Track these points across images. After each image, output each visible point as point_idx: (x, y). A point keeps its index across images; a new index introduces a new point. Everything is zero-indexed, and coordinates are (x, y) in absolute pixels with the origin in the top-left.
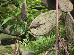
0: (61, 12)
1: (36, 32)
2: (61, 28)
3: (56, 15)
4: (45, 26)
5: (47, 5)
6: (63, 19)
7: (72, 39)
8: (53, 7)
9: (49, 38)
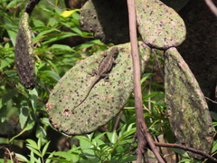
0: (148, 49)
1: (70, 122)
2: (149, 102)
4: (97, 101)
5: (100, 28)
6: (154, 71)
7: (192, 138)
8: (121, 35)
9: (113, 137)
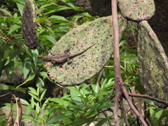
0: (125, 21)
1: (64, 76)
2: (125, 62)
3: (112, 29)
4: (85, 60)
5: (88, 3)
6: (130, 38)
7: (157, 91)
8: (105, 9)
9: (96, 88)
